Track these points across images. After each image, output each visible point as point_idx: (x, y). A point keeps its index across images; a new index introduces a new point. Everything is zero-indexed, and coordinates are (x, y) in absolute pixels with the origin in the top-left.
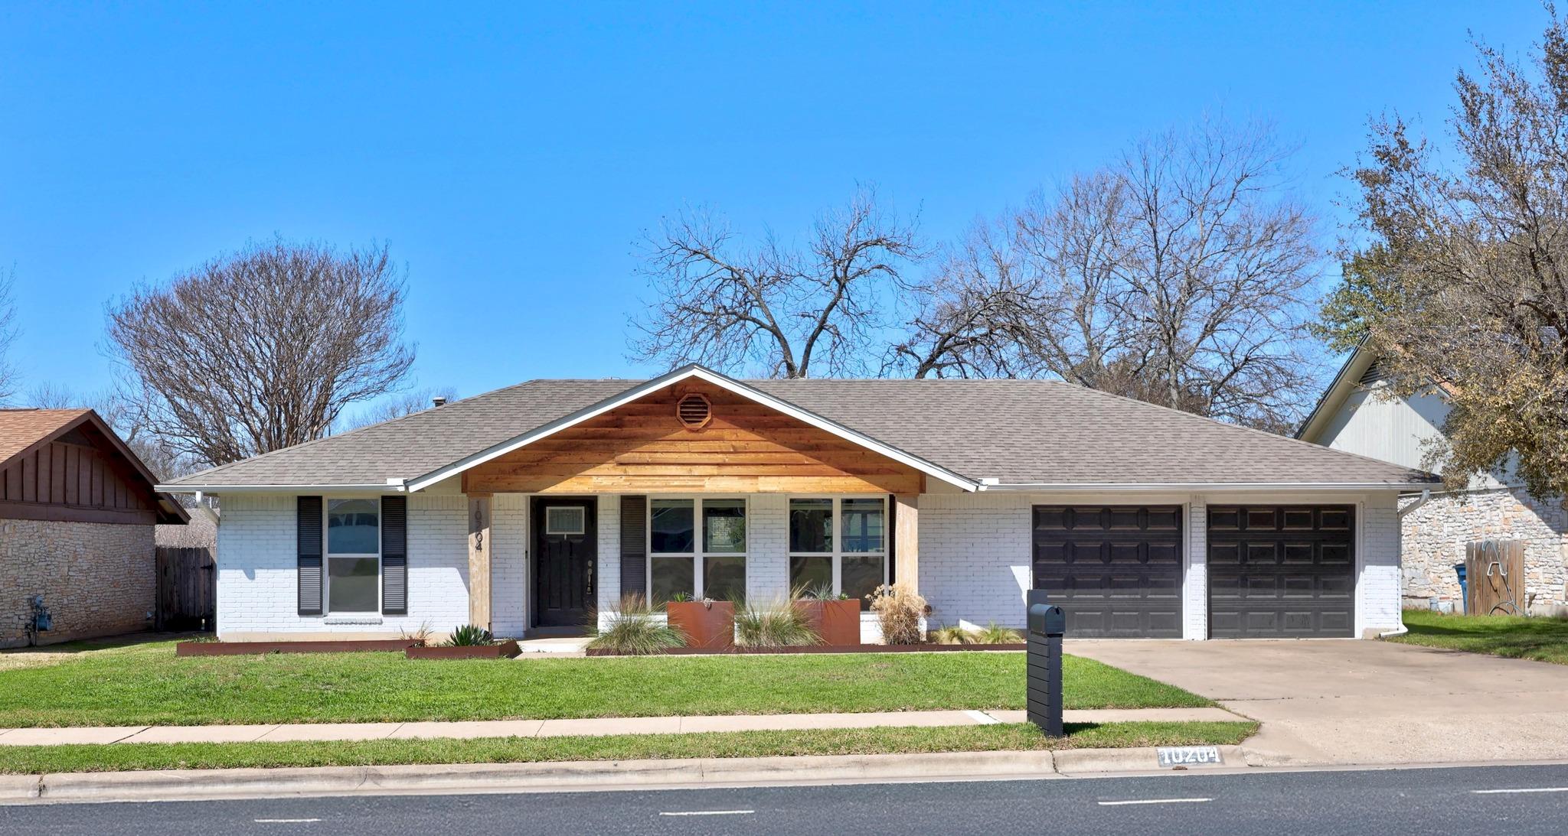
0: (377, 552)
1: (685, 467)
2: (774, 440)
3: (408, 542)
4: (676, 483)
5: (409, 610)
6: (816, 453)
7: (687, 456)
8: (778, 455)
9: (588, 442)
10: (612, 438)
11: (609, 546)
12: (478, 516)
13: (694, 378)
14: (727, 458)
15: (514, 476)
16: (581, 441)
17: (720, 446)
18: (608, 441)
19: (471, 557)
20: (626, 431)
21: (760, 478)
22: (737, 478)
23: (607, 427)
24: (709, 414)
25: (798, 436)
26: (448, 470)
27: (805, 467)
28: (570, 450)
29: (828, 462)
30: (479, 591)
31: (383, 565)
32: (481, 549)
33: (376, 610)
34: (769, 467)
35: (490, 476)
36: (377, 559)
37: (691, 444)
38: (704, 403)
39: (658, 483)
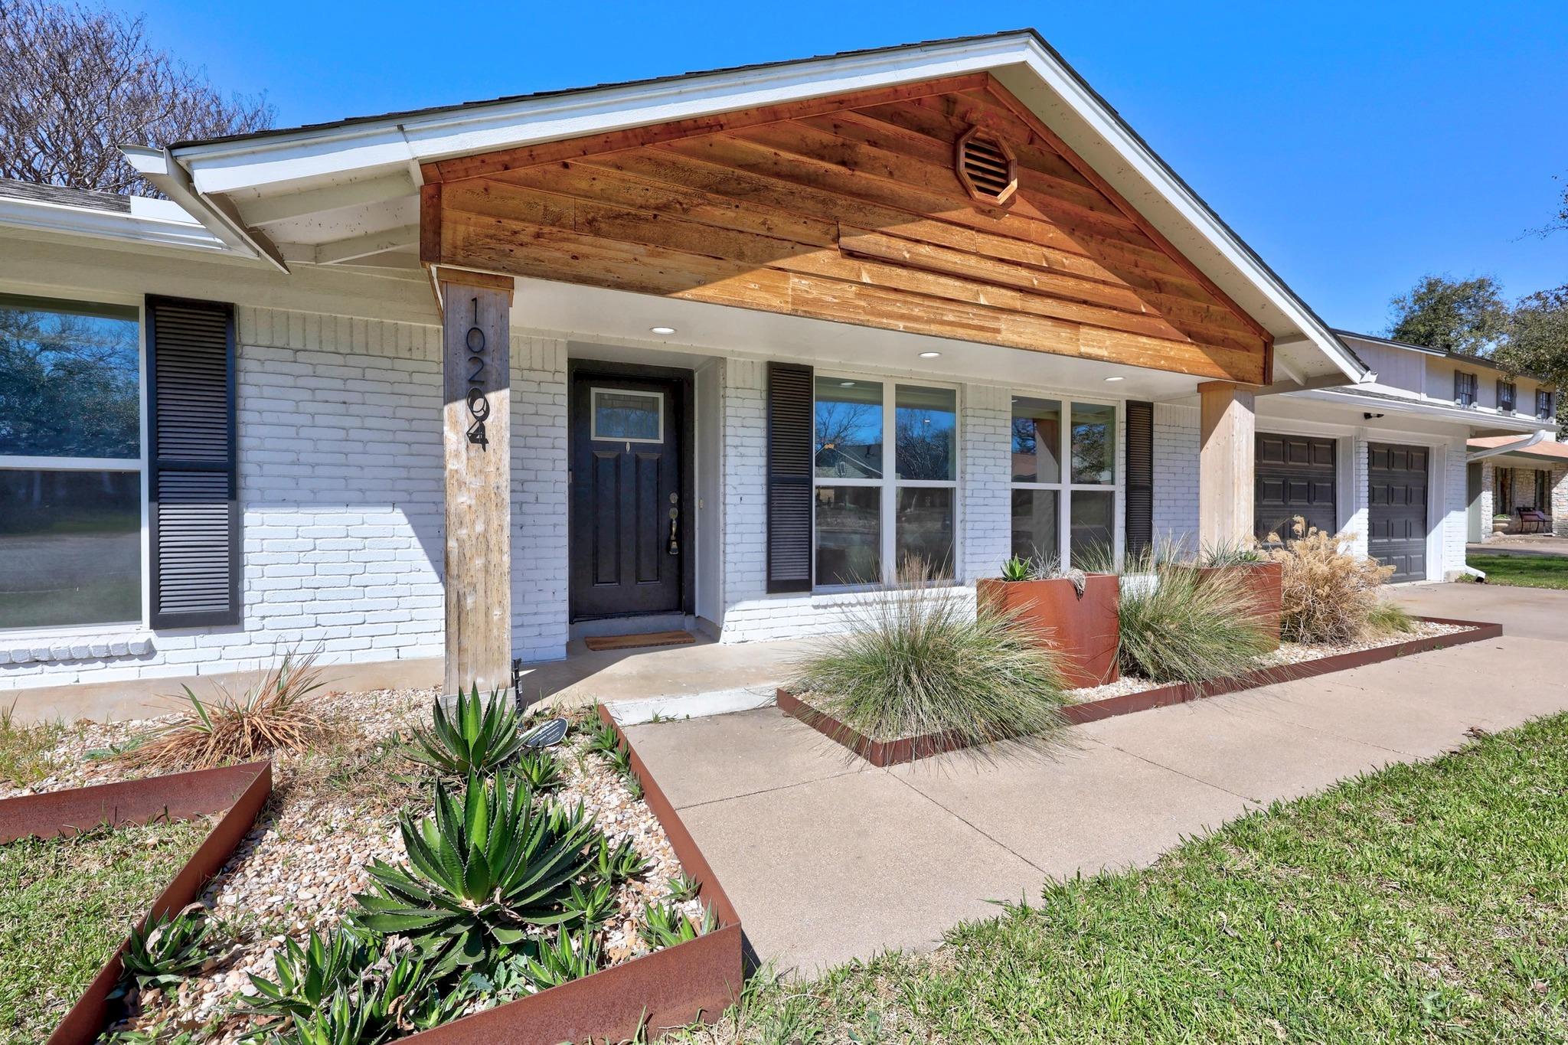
0: (134, 453)
1: (970, 286)
2: (1101, 259)
3: (242, 430)
4: (950, 317)
5: (251, 616)
6: (1154, 296)
7: (973, 261)
8: (1107, 290)
9: (780, 185)
10: (833, 188)
11: (745, 461)
12: (476, 343)
13: (1024, 65)
14: (1036, 280)
15: (589, 239)
16: (765, 180)
17: (1025, 253)
18: (824, 194)
19: (452, 465)
20: (863, 178)
21: (1084, 330)
22: (1049, 323)
23: (822, 158)
24: (1014, 184)
25: (1133, 258)
26: (363, 141)
27: (1140, 319)
28: (740, 195)
29: (1166, 313)
30: (479, 562)
31: (154, 496)
32: (484, 442)
33: (138, 617)
34: (1096, 310)
35: (516, 225)
36: (136, 475)
37: (980, 238)
38: (1001, 156)
39: (916, 311)
